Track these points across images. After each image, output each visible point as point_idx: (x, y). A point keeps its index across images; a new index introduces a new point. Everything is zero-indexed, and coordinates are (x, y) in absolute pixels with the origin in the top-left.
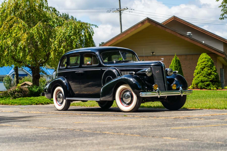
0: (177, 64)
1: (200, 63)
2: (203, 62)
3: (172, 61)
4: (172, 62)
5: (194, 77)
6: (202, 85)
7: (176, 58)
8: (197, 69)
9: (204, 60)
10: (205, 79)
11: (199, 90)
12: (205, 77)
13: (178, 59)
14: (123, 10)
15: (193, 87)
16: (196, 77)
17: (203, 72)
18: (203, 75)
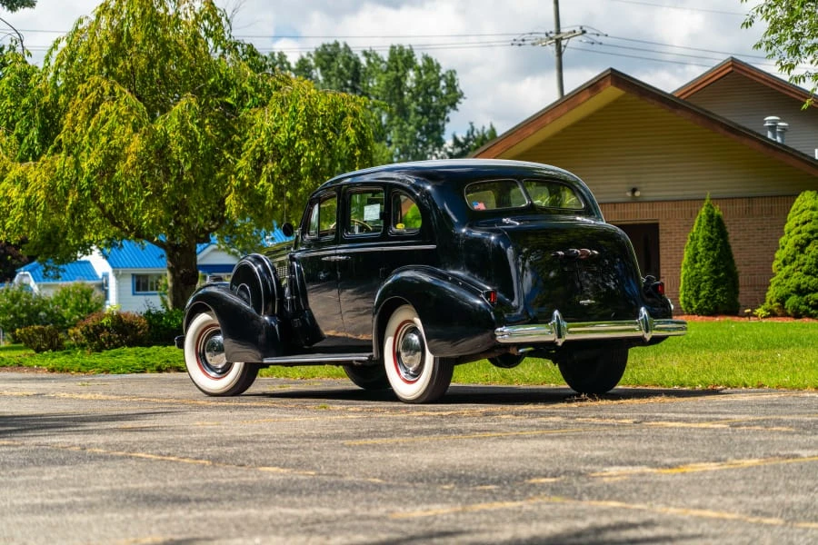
0: (714, 229)
1: (794, 225)
2: (804, 223)
3: (697, 221)
4: (696, 225)
5: (774, 275)
6: (800, 304)
7: (708, 208)
8: (783, 248)
9: (806, 215)
10: (811, 282)
11: (790, 321)
12: (808, 277)
13: (717, 211)
14: (569, 38)
15: (770, 311)
16: (780, 275)
17: (802, 257)
18: (805, 268)
